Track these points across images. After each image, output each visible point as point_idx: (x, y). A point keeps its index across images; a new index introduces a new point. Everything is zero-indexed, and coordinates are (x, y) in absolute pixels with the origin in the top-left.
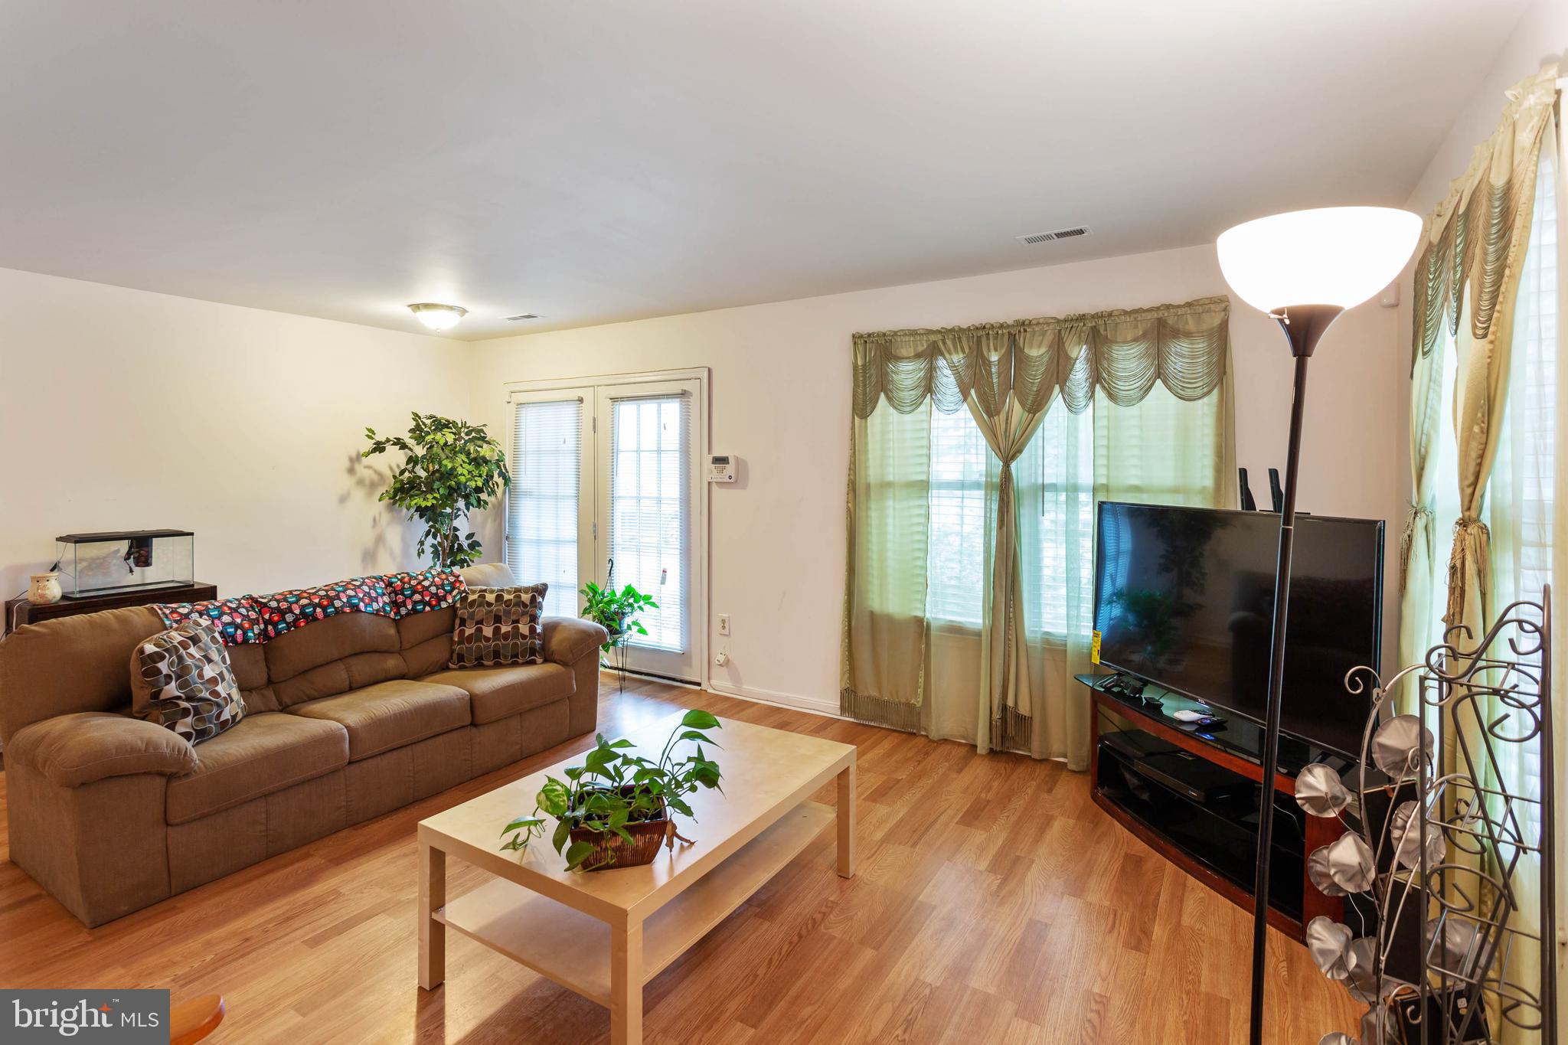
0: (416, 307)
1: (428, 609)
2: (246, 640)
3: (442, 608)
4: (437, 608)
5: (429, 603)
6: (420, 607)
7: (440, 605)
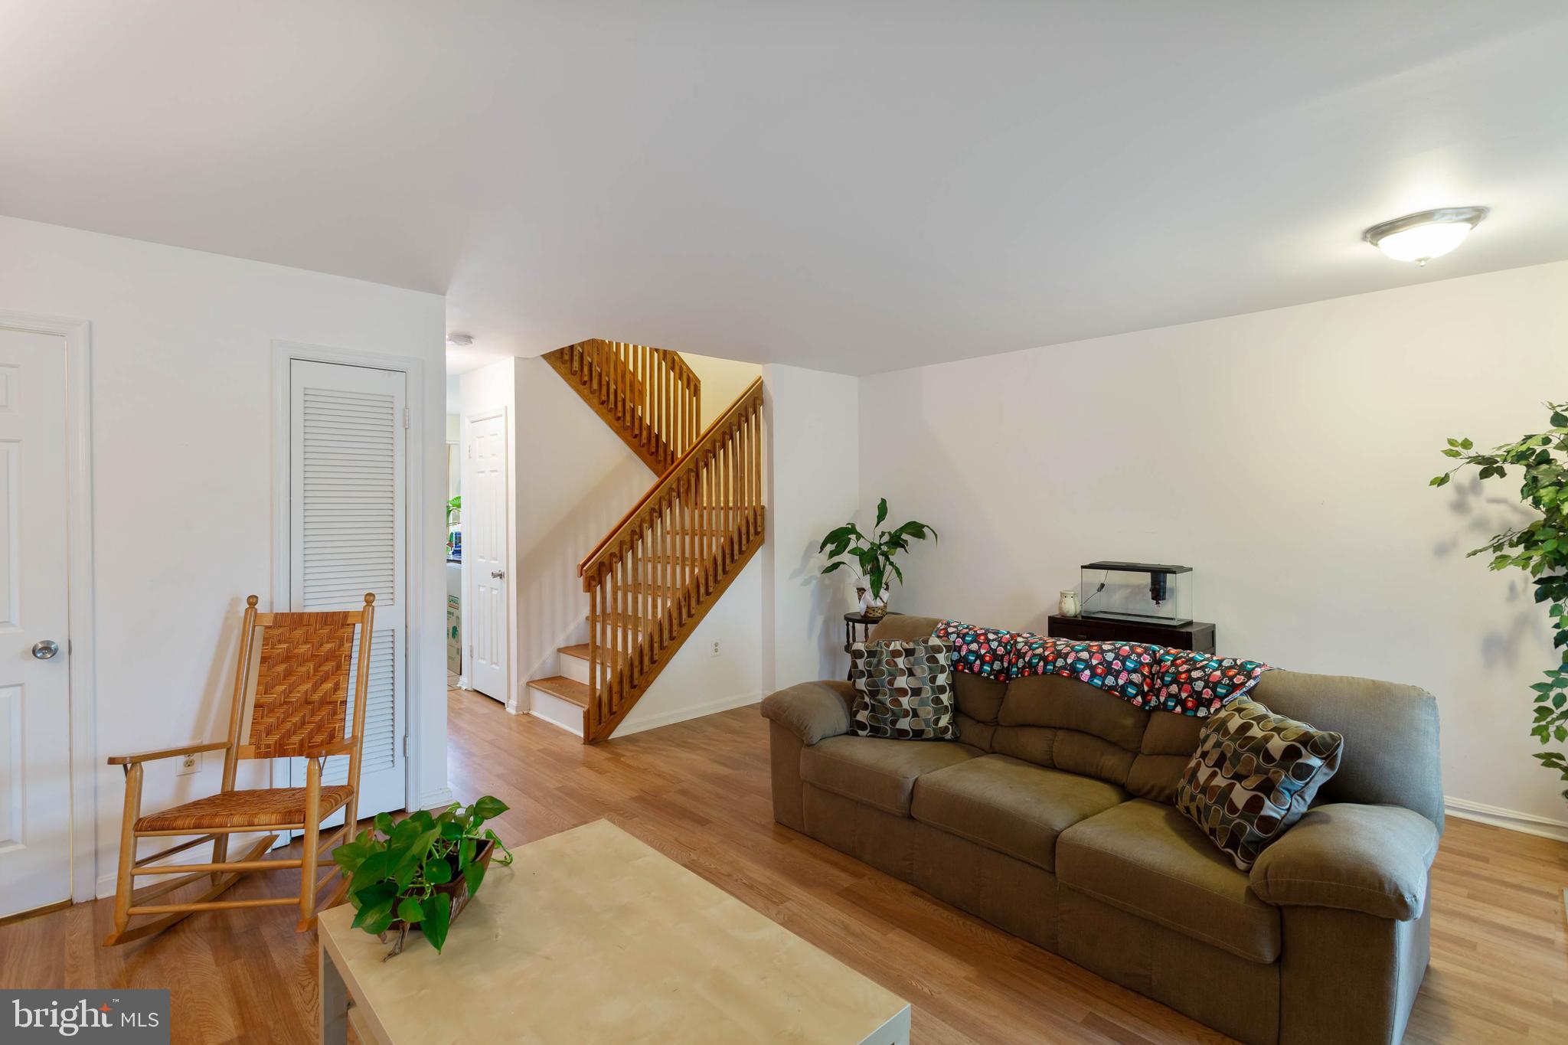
0: (1377, 232)
1: (1178, 709)
2: (981, 671)
3: (1196, 716)
4: (1190, 713)
5: (1182, 702)
6: (1171, 704)
7: (1196, 711)
